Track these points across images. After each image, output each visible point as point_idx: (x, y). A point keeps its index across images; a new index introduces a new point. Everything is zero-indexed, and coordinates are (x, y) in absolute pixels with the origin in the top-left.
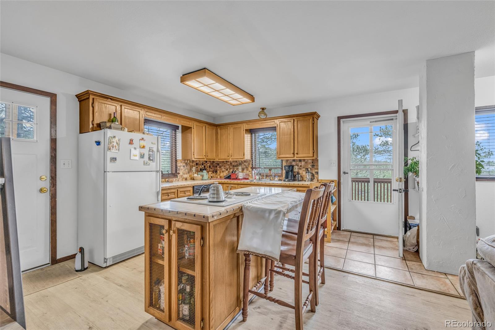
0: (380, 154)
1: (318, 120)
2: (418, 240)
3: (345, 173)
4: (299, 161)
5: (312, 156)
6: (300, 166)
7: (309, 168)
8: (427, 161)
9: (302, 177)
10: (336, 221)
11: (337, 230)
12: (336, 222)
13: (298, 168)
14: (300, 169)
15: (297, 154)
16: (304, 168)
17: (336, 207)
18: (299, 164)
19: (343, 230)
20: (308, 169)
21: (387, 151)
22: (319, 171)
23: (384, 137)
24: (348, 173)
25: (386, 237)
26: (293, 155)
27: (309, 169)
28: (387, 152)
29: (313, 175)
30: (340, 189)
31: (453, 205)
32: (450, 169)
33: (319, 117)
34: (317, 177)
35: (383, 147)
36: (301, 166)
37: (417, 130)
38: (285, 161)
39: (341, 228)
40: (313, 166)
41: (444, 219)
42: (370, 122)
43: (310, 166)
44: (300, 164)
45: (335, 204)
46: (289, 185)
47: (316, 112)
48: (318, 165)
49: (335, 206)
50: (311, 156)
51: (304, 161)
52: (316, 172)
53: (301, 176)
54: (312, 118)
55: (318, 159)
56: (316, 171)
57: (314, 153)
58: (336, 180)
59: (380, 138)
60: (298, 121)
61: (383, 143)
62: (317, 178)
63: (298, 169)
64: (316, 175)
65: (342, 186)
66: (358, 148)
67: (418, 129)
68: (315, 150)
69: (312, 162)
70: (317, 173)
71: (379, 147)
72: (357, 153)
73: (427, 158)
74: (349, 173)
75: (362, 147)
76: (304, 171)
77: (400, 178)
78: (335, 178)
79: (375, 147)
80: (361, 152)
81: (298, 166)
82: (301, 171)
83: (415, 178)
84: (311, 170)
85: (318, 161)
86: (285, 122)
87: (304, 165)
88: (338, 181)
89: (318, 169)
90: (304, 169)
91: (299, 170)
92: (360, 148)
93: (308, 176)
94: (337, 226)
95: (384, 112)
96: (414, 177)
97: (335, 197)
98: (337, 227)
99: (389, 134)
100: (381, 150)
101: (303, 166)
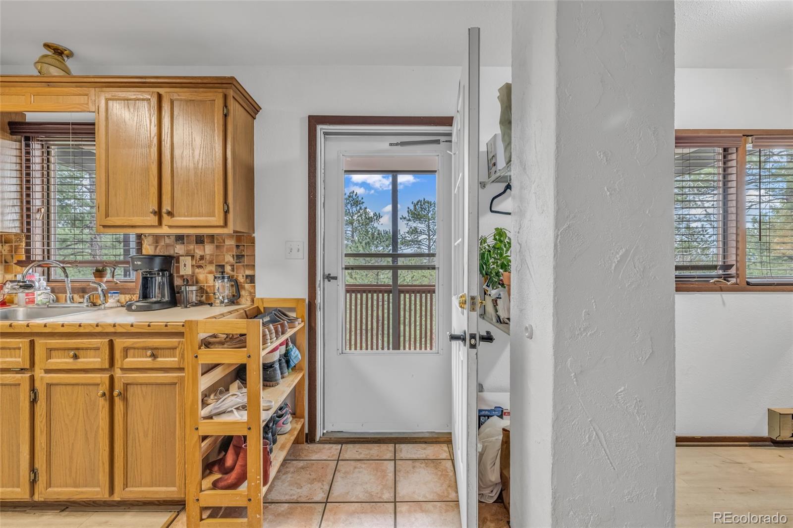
0: (408, 246)
1: (254, 119)
2: (505, 472)
3: (329, 278)
4: (197, 243)
5: (222, 223)
6: (198, 257)
7: (227, 263)
8: (556, 237)
9: (207, 293)
10: (303, 417)
11: (307, 441)
12: (302, 420)
13: (194, 263)
14: (200, 267)
15: (170, 214)
16: (211, 262)
17: (303, 377)
18: (197, 251)
19: (320, 442)
20: (223, 267)
21: (416, 241)
22: (259, 273)
23: (413, 222)
24: (335, 278)
25: (424, 445)
26: (156, 218)
27: (228, 269)
28: (416, 243)
29: (237, 286)
30: (313, 325)
31: (622, 388)
32: (616, 266)
33: (258, 111)
34: (252, 291)
35: (411, 236)
36: (202, 258)
37: (489, 169)
38: (150, 239)
39: (315, 435)
40: (239, 257)
41: (599, 438)
42: (391, 144)
43: (229, 258)
44: (199, 252)
45: (301, 369)
46: (112, 330)
47: (233, 78)
48: (254, 255)
49: (301, 375)
50: (218, 224)
51: (213, 242)
52: (247, 276)
53: (202, 290)
54: (221, 96)
55: (254, 237)
56: (248, 272)
57: (226, 212)
58: (303, 300)
59: (408, 222)
60: (175, 103)
61: (411, 230)
62: (250, 293)
63: (193, 266)
64: (247, 286)
65: (319, 315)
66: (379, 234)
67: (494, 164)
68: (231, 206)
69: (238, 246)
70: (251, 279)
71: (407, 235)
72: (378, 242)
73: (557, 226)
74: (340, 277)
75: (384, 233)
76: (210, 272)
77: (473, 298)
78: (303, 293)
79: (401, 236)
80: (384, 241)
81: (193, 257)
82: (202, 275)
83: (487, 288)
84: (233, 270)
85: (253, 242)
86: (128, 100)
87: (211, 255)
88: (309, 302)
89: (254, 266)
90: (212, 268)
91: (197, 270)
92: (381, 234)
93: (222, 288)
94: (306, 431)
95: (420, 117)
96: (485, 286)
97: (298, 349)
98: (307, 434)
99: (418, 218)
100: (409, 239)
101: (208, 257)
